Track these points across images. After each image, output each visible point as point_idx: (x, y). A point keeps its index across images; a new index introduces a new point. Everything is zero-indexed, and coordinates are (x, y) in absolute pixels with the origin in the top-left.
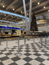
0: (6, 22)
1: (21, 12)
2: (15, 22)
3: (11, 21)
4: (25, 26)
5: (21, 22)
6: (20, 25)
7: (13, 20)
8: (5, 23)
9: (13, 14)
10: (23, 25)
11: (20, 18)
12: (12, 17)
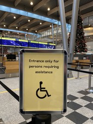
0: (18, 32)
1: (49, 9)
2: (36, 33)
3: (28, 31)
4: (55, 40)
5: (48, 33)
6: (46, 39)
7: (32, 29)
8: (16, 34)
9: (30, 14)
10: (52, 38)
11: (45, 24)
12: (29, 21)
